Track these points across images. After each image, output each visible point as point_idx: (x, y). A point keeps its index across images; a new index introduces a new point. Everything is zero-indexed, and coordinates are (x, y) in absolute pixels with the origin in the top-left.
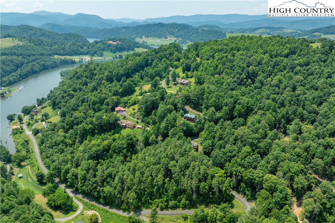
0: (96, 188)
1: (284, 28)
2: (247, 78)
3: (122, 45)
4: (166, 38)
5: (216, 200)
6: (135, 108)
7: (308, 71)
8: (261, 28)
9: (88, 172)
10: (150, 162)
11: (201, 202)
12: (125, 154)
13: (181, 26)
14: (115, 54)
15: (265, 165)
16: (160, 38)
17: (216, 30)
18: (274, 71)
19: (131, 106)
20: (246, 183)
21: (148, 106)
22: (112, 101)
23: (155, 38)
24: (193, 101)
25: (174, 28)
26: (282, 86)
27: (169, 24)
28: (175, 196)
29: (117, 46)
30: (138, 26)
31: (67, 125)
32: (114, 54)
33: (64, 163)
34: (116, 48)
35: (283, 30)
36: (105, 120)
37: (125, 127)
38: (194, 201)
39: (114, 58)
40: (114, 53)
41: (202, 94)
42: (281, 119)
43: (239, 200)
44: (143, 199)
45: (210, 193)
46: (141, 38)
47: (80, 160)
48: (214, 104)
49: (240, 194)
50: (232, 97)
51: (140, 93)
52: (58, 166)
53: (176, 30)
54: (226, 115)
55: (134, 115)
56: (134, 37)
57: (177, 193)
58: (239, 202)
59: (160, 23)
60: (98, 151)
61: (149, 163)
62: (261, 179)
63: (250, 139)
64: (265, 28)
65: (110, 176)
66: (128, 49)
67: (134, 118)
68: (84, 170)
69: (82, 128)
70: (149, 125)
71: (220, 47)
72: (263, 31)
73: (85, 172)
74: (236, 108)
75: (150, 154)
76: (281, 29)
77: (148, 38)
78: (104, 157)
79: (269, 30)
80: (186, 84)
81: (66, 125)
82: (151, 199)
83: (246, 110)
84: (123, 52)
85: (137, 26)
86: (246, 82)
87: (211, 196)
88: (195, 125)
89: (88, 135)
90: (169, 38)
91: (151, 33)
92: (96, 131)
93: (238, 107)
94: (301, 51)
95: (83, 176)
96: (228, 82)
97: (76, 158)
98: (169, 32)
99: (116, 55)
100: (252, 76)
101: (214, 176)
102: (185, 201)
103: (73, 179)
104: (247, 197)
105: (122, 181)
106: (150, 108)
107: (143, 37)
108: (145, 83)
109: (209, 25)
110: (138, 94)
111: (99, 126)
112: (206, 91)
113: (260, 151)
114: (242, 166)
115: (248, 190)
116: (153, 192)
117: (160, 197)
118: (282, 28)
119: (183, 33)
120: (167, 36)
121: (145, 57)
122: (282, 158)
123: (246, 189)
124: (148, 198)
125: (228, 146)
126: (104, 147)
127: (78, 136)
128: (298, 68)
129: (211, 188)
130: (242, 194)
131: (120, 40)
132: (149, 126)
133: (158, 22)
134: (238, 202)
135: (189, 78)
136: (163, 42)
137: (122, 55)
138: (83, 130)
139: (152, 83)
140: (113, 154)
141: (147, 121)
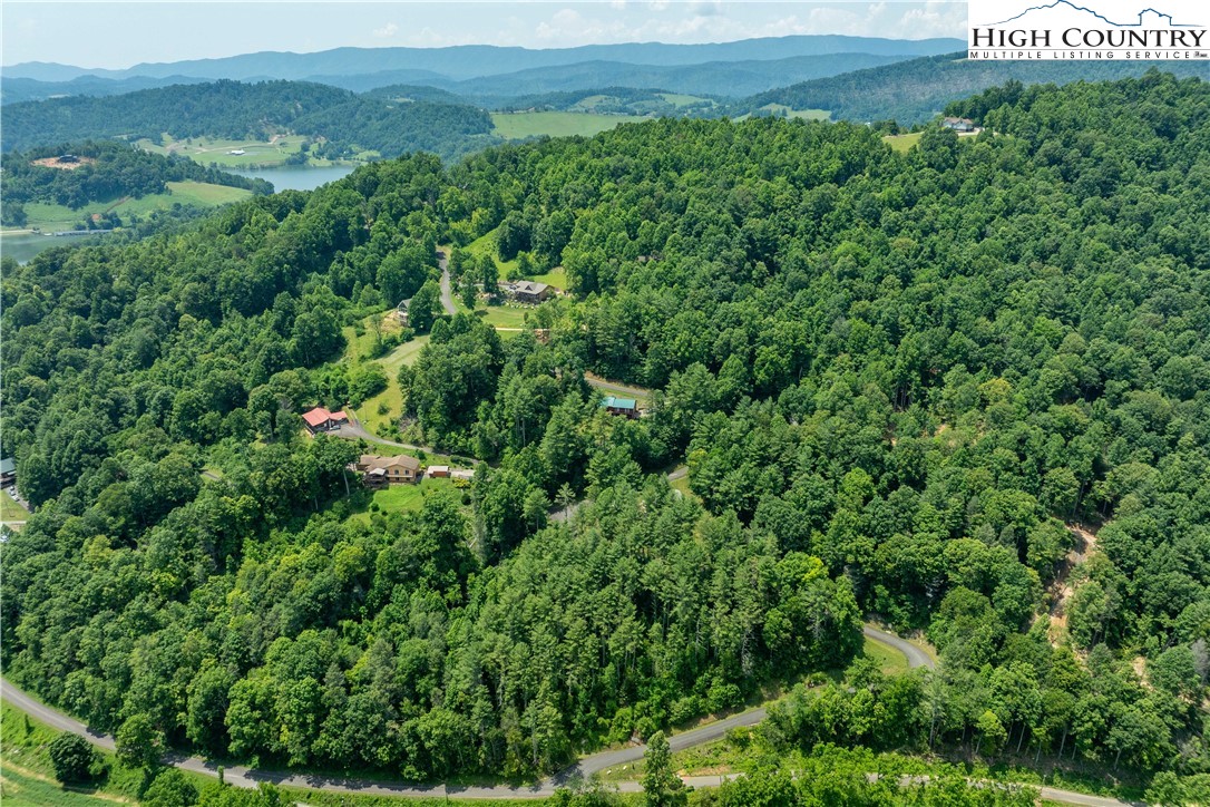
0: (379, 729)
1: (665, 92)
2: (753, 255)
3: (110, 172)
4: (262, 137)
5: (816, 657)
6: (387, 406)
7: (921, 223)
8: (592, 93)
9: (321, 678)
10: (571, 583)
11: (771, 676)
12: (433, 578)
13: (313, 90)
14: (79, 210)
15: (936, 513)
16: (237, 138)
17: (454, 103)
18: (821, 229)
19: (362, 400)
20: (890, 582)
21: (458, 388)
22: (282, 391)
23: (219, 141)
24: (609, 350)
25: (287, 98)
26: (869, 272)
27: (261, 85)
28: (686, 678)
29: (85, 177)
30: (131, 96)
31: (115, 514)
32: (75, 210)
33: (182, 669)
34: (84, 186)
35: (661, 98)
36: (302, 466)
37: (382, 482)
38: (749, 677)
39: (80, 228)
40: (75, 207)
41: (636, 322)
42: (909, 372)
43: (880, 640)
44: (575, 721)
45: (799, 638)
46: (158, 141)
47: (253, 638)
48: (687, 354)
49: (872, 621)
50: (739, 323)
51: (375, 348)
52: (159, 686)
53: (296, 108)
54: (742, 384)
55: (394, 431)
56: (125, 137)
57: (689, 669)
58: (883, 646)
59: (223, 83)
60: (327, 589)
61: (571, 588)
62: (939, 557)
63: (859, 443)
64: (604, 92)
65: (421, 669)
66: (140, 187)
67: (399, 440)
68: (303, 671)
69: (216, 514)
70: (471, 460)
71: (611, 161)
72: (601, 101)
73: (308, 680)
74: (762, 357)
75: (556, 558)
76: (657, 95)
77: (189, 142)
78: (357, 608)
79: (617, 99)
80: (541, 297)
81: (110, 515)
82: (601, 714)
83: (792, 359)
84: (116, 201)
85: (127, 96)
86: (749, 271)
87: (804, 648)
88: (652, 432)
89: (240, 537)
90: (275, 140)
91: (193, 120)
92: (272, 515)
93: (766, 352)
94: (878, 162)
95: (307, 700)
96: (705, 277)
97: (232, 635)
98: (271, 115)
99: (89, 214)
100: (763, 250)
101: (799, 580)
102: (722, 689)
103: (257, 721)
104: (899, 624)
105: (488, 678)
106: (461, 397)
107: (165, 136)
108: (368, 308)
109: (409, 87)
110: (367, 354)
111: (282, 494)
112: (647, 314)
113: (895, 476)
114: (866, 531)
115: (900, 604)
116: (603, 687)
117: (633, 698)
118: (659, 91)
119: (328, 117)
120: (265, 130)
121: (329, 212)
122: (971, 485)
123: (892, 601)
124: (593, 712)
125: (798, 480)
126: (349, 569)
127: (197, 551)
128: (890, 216)
129: (800, 621)
130: (876, 621)
131: (90, 154)
132: (471, 464)
133: (213, 77)
134: (879, 647)
135: (534, 274)
136: (254, 154)
137: (115, 215)
138: (218, 522)
139: (414, 304)
140: (391, 589)
141: (460, 444)
